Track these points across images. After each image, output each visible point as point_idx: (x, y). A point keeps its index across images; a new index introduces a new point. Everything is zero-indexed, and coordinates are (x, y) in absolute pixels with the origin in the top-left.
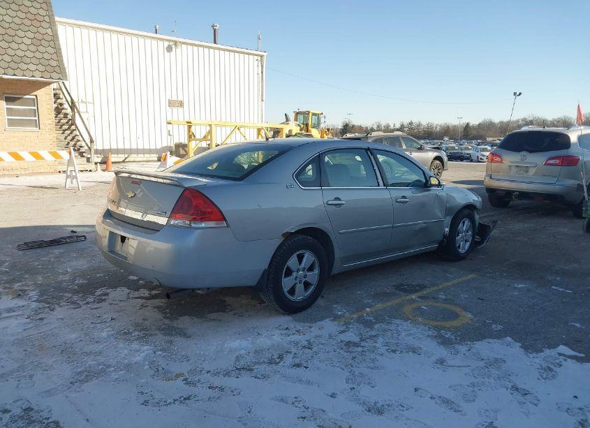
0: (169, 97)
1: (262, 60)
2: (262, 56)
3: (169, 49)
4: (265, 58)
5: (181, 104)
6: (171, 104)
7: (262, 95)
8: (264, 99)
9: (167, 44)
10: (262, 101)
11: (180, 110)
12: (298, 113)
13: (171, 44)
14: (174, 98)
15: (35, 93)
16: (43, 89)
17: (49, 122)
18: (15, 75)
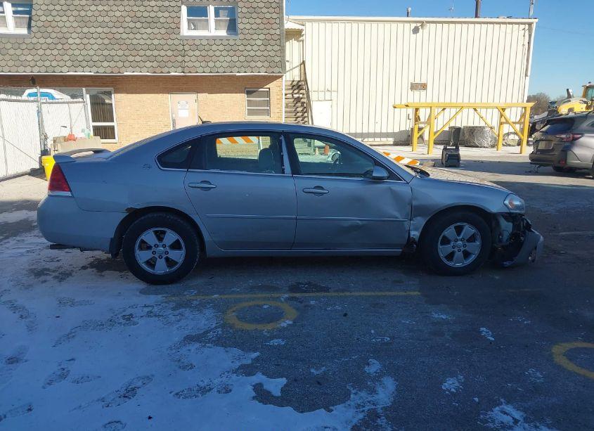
0: (411, 80)
1: (530, 30)
2: (530, 24)
3: (416, 31)
4: (534, 26)
5: (424, 87)
6: (414, 87)
7: (527, 70)
8: (529, 74)
9: (413, 25)
10: (526, 75)
11: (423, 93)
12: (587, 87)
13: (419, 25)
14: (417, 81)
15: (268, 86)
16: (275, 82)
17: (278, 110)
18: (245, 72)
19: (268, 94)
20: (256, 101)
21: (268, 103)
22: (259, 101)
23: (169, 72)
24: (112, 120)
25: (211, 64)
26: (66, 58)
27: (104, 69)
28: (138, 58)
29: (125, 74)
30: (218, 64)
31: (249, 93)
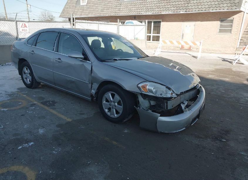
15: (233, 17)
16: (238, 15)
17: (236, 30)
18: (216, 10)
19: (232, 21)
20: (225, 25)
21: (231, 26)
22: (227, 25)
23: (180, 12)
24: (159, 34)
25: (200, 7)
26: (144, 8)
27: (156, 12)
28: (169, 6)
29: (163, 13)
30: (203, 7)
31: (222, 21)
